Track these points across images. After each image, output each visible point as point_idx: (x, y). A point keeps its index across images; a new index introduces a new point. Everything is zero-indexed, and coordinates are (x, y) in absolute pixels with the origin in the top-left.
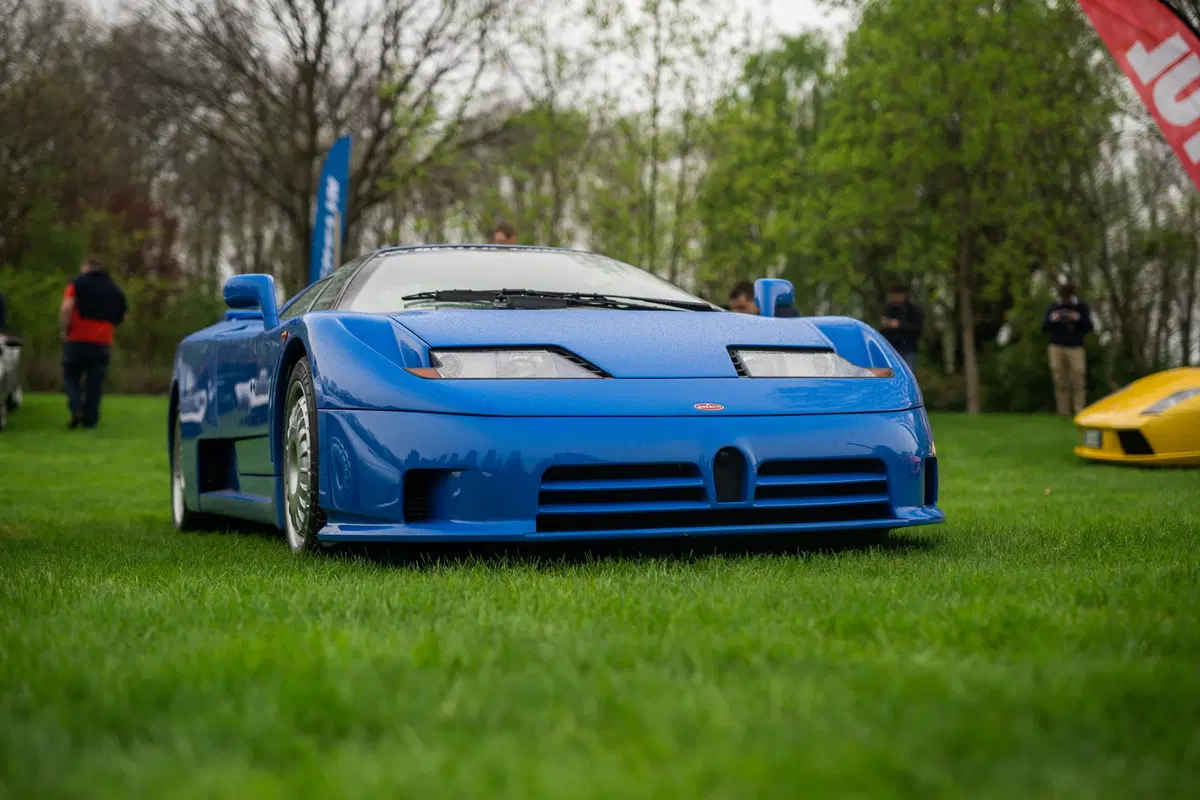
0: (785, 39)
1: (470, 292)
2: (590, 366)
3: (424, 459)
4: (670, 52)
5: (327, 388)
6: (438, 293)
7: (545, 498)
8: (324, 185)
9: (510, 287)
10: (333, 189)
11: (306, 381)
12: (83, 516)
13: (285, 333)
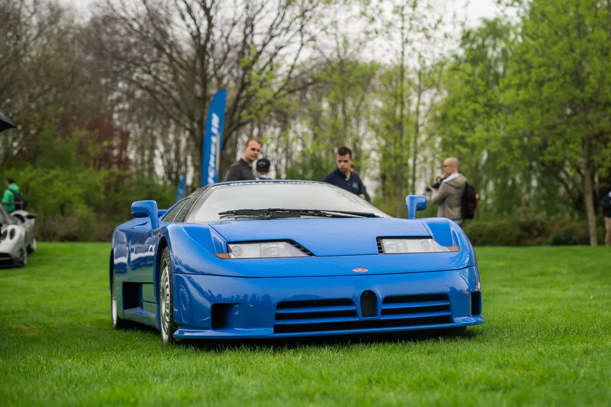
0: (485, 21)
1: (252, 210)
2: (305, 251)
3: (224, 298)
4: (411, 36)
5: (177, 262)
6: (236, 211)
7: (279, 317)
8: (211, 118)
9: (272, 207)
10: (215, 120)
11: (168, 259)
12: (67, 320)
13: (159, 234)
